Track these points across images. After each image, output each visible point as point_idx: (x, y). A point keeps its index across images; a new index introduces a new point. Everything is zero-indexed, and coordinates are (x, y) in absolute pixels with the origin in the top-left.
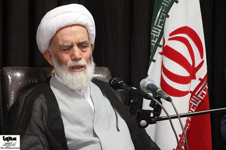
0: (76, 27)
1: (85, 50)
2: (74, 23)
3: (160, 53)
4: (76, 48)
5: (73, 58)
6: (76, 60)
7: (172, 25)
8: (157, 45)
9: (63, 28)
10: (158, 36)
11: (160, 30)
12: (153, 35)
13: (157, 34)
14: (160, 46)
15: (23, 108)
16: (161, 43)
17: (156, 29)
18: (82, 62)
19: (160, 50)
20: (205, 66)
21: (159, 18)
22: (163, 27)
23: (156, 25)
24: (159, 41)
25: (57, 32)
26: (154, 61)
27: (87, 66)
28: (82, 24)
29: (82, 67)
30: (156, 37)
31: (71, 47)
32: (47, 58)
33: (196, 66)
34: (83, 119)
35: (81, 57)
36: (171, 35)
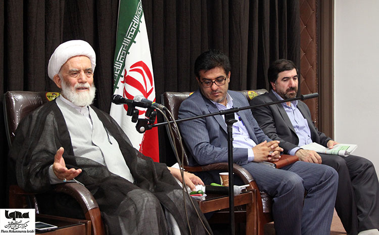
0: (83, 57)
1: (89, 76)
2: (82, 54)
3: (122, 82)
4: (83, 73)
5: (80, 81)
6: (83, 83)
7: (131, 60)
8: (120, 75)
9: (73, 57)
10: (120, 69)
11: (122, 64)
12: (116, 68)
13: (119, 67)
14: (122, 76)
15: (37, 121)
16: (123, 74)
17: (118, 63)
18: (87, 85)
19: (122, 79)
20: (154, 92)
21: (121, 54)
22: (124, 61)
23: (118, 60)
24: (121, 72)
25: (68, 60)
26: (118, 88)
27: (90, 89)
28: (87, 55)
29: (86, 88)
30: (118, 70)
31: (78, 72)
32: (56, 82)
33: (148, 92)
34: (84, 133)
35: (86, 81)
36: (131, 67)
